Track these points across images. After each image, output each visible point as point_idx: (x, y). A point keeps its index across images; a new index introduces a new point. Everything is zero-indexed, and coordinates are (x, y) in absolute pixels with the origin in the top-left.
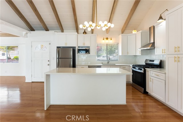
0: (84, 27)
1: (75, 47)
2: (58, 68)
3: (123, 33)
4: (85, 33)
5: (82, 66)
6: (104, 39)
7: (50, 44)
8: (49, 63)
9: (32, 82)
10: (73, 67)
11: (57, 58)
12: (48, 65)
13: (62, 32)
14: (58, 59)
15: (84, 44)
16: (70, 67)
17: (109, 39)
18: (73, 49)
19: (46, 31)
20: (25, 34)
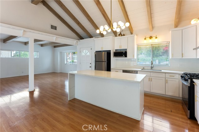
1: (110, 51)
4: (120, 35)
5: (117, 70)
6: (145, 39)
7: (91, 49)
8: (90, 65)
12: (90, 67)
13: (102, 37)
15: (121, 46)
18: (107, 52)
19: (90, 38)
20: (76, 43)
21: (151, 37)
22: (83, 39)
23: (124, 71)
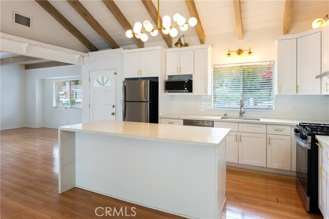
1: (158, 78)
3: (286, 32)
4: (179, 45)
5: (171, 121)
6: (229, 54)
7: (116, 73)
8: (113, 110)
12: (113, 114)
15: (179, 69)
17: (245, 53)
18: (150, 81)
19: (113, 48)
20: (79, 59)
21: (240, 52)
22: (97, 50)
23: (187, 122)
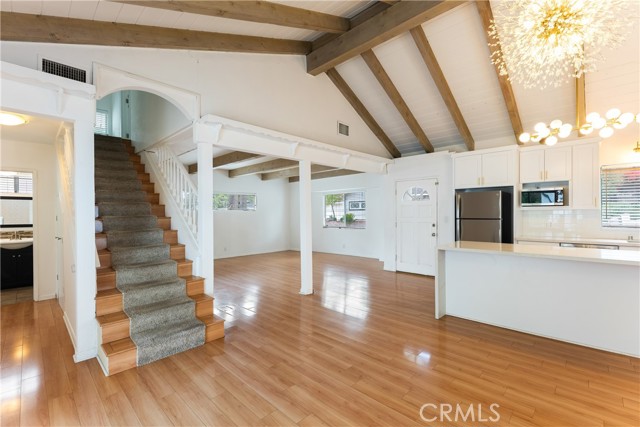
0: (535, 137)
1: (512, 187)
2: (458, 242)
7: (437, 183)
9: (398, 272)
10: (503, 242)
11: (456, 219)
12: (433, 235)
13: (469, 150)
14: (458, 221)
15: (545, 174)
16: (494, 240)
19: (428, 152)
22: (399, 154)
